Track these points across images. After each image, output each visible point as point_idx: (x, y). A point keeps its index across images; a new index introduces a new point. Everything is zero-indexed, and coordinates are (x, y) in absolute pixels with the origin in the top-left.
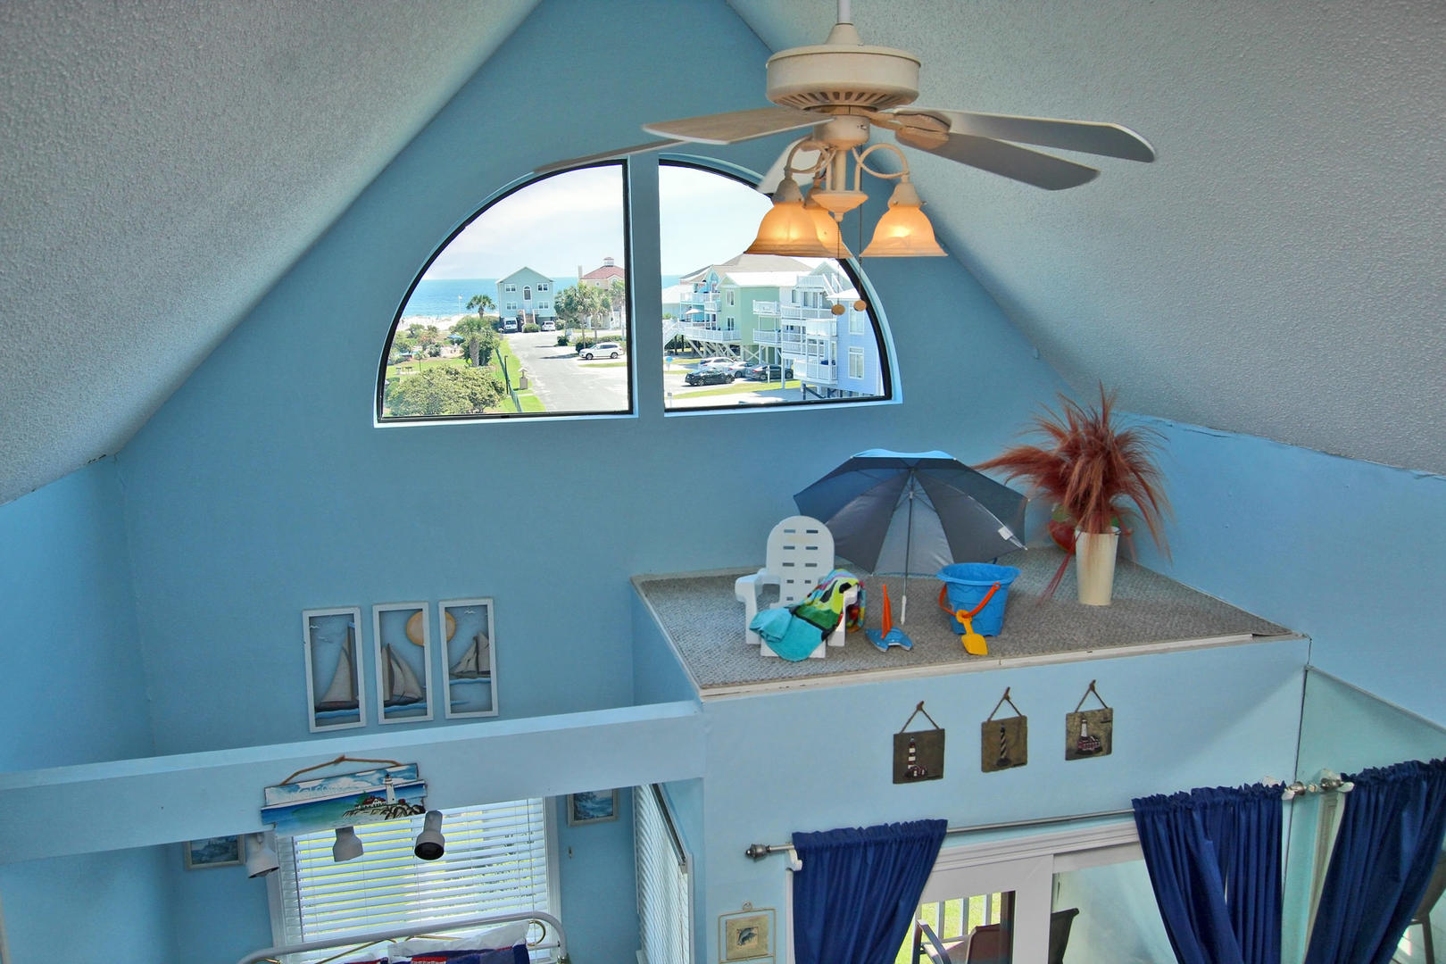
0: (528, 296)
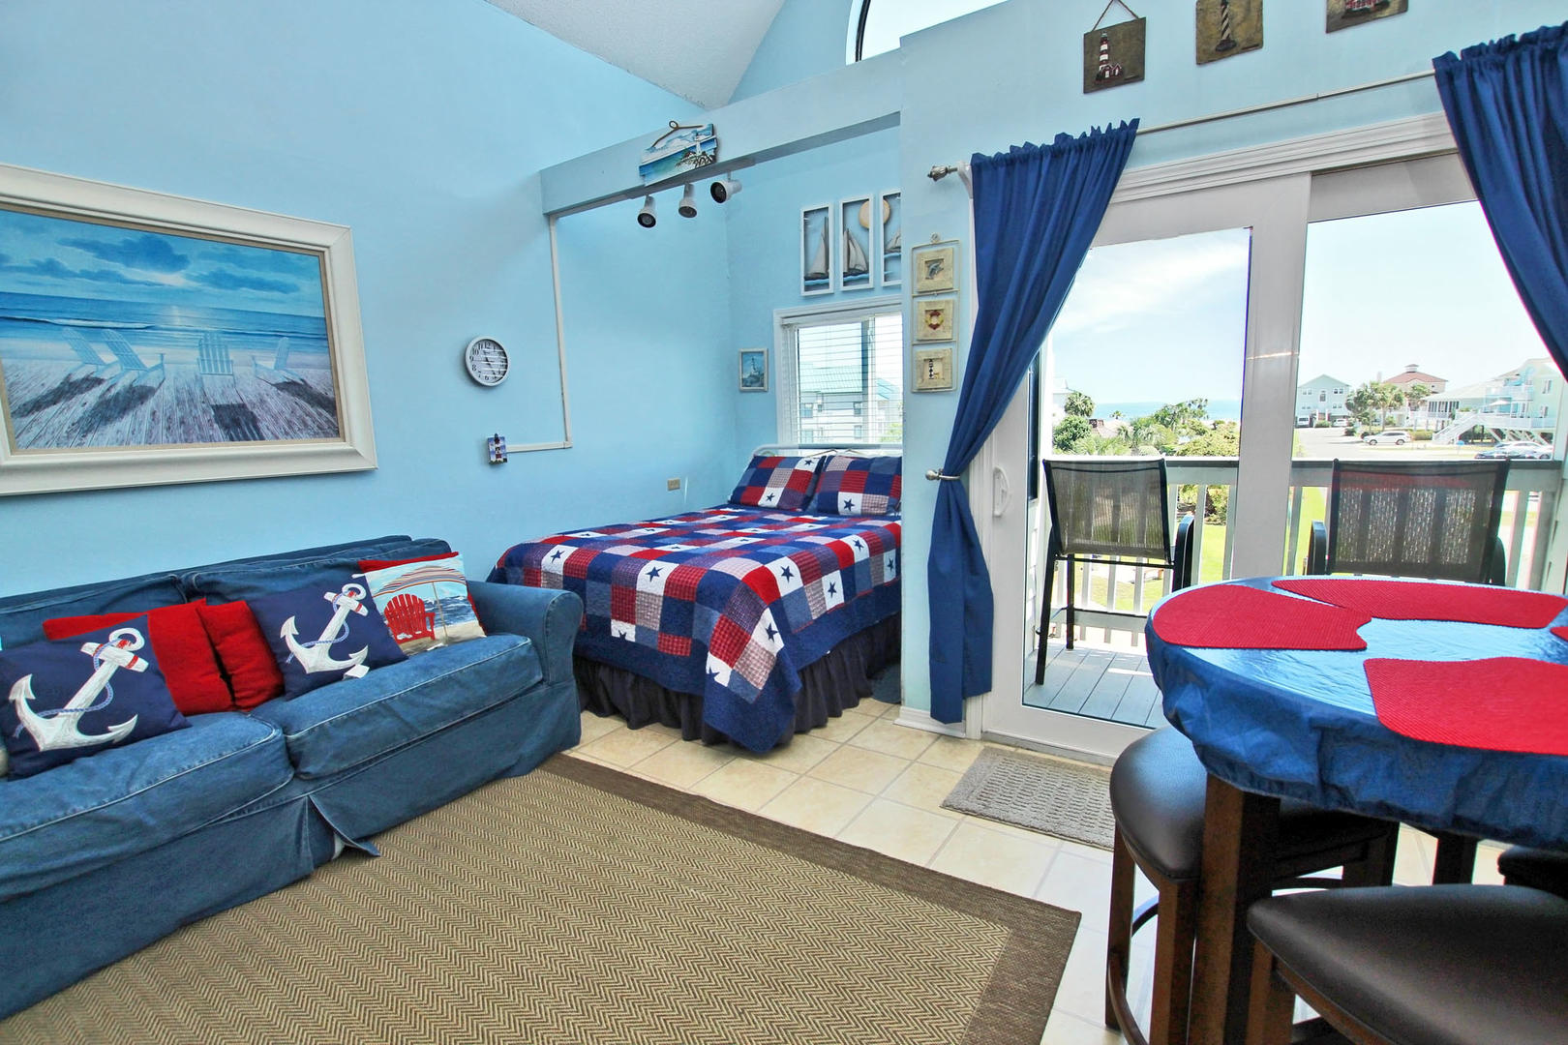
0: (1323, 398)
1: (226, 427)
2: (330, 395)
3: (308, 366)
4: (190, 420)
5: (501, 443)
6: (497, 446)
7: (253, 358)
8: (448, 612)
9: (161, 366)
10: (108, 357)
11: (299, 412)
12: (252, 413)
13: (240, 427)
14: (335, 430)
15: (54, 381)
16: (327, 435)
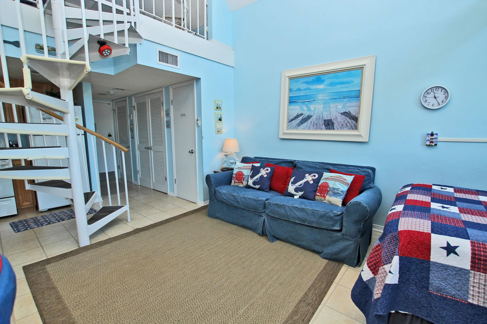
1: (326, 126)
2: (357, 116)
3: (352, 107)
4: (318, 124)
5: (435, 136)
6: (431, 137)
7: (336, 105)
8: (333, 192)
9: (315, 110)
10: (305, 109)
11: (346, 122)
12: (333, 122)
13: (329, 125)
14: (356, 128)
15: (295, 115)
16: (353, 129)
